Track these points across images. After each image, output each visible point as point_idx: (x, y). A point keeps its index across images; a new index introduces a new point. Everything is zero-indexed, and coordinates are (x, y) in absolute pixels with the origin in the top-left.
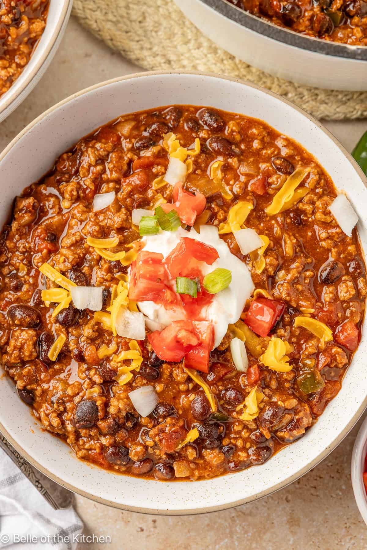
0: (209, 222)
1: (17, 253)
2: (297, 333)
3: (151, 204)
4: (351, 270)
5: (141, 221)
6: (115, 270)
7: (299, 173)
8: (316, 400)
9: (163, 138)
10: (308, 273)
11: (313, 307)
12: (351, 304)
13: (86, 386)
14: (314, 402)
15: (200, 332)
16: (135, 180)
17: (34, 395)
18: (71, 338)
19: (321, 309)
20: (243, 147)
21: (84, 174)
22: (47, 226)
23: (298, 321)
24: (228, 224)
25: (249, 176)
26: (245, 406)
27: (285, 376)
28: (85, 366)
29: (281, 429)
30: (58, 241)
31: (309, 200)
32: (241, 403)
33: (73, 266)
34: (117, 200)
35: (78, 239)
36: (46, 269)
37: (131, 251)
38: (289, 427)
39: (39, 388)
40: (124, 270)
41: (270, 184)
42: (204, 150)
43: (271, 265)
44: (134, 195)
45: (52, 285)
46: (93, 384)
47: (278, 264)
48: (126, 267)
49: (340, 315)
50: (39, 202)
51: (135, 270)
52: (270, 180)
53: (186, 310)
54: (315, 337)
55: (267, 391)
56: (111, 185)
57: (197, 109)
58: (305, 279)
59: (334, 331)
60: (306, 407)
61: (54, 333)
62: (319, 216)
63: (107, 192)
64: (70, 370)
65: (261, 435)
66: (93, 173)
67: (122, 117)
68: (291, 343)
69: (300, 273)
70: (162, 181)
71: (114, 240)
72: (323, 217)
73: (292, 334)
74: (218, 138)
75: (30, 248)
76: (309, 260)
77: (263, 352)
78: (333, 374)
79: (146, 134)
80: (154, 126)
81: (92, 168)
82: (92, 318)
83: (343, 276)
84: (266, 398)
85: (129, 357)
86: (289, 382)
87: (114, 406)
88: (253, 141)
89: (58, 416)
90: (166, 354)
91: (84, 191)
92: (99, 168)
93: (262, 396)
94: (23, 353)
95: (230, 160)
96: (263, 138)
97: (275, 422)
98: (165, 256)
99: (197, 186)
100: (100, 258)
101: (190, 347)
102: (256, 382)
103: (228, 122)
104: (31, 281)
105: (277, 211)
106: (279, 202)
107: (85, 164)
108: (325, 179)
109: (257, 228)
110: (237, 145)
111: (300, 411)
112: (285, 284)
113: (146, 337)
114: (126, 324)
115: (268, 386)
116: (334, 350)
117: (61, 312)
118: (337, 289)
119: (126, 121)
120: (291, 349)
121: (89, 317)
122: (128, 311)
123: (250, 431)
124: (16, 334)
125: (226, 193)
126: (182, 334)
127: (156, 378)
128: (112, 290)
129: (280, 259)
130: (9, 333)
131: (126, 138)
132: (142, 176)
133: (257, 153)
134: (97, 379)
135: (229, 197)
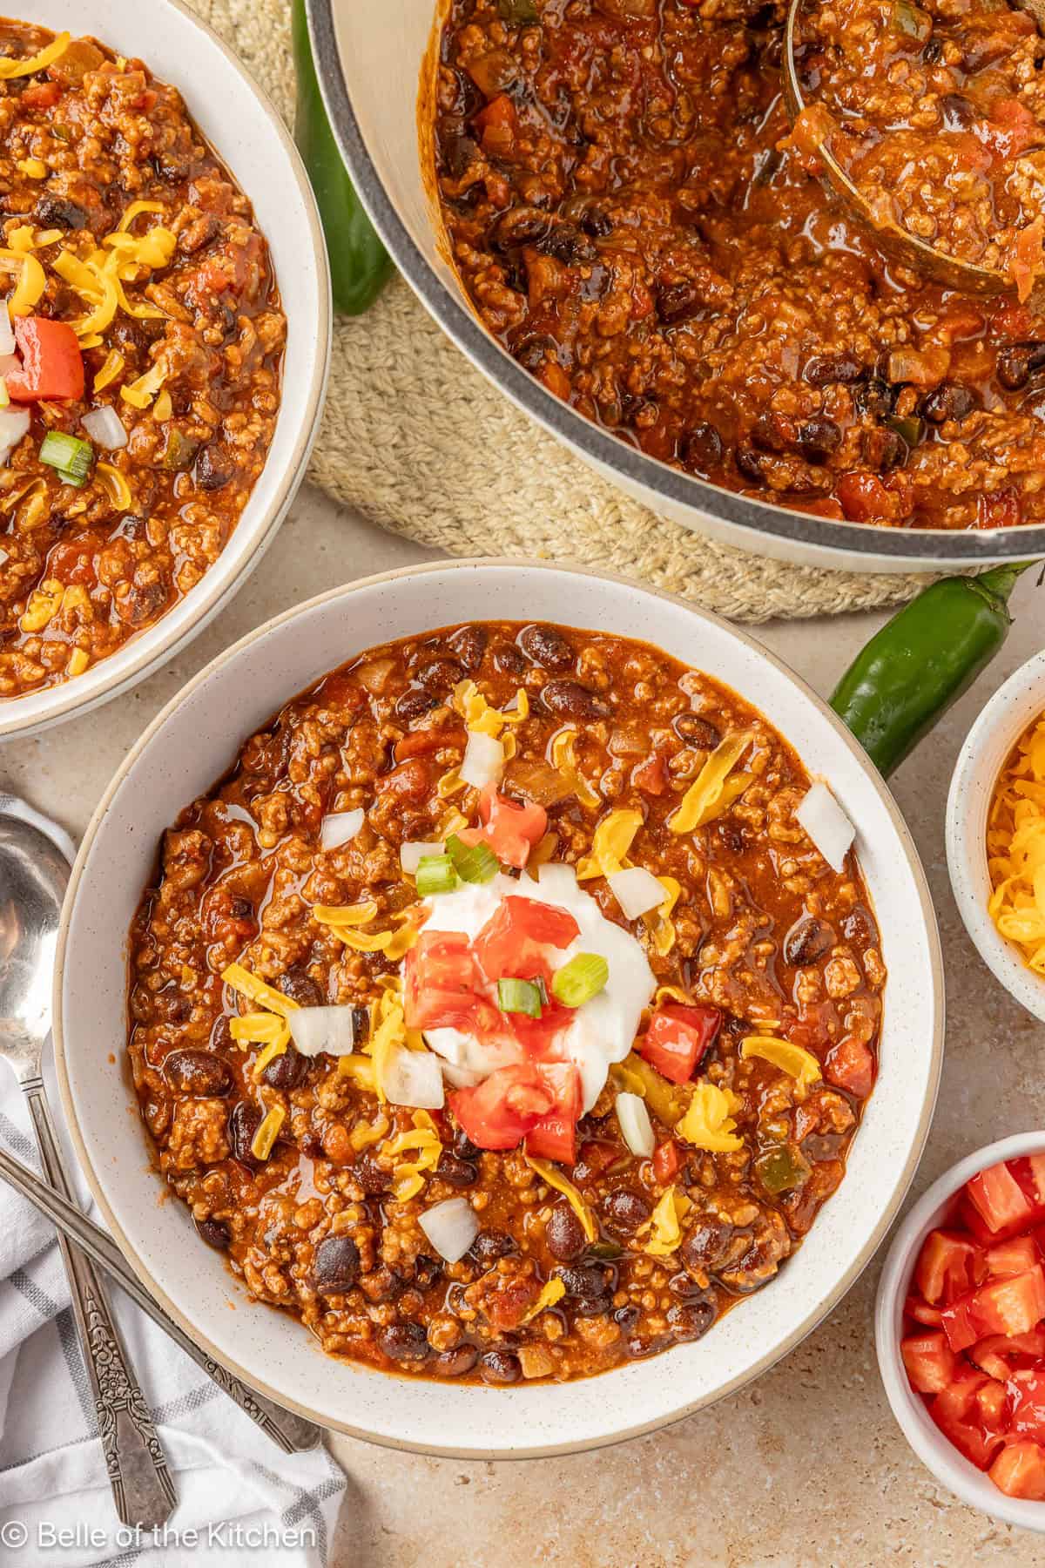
0: (558, 856)
1: (176, 945)
2: (750, 1069)
3: (438, 829)
4: (848, 934)
5: (419, 867)
6: (374, 970)
7: (731, 746)
8: (795, 1204)
9: (452, 691)
10: (763, 947)
11: (778, 1016)
12: (853, 1003)
13: (331, 1206)
14: (792, 1209)
15: (552, 1086)
16: (403, 781)
17: (229, 1230)
18: (295, 1112)
19: (794, 1017)
20: (614, 698)
21: (298, 775)
22: (232, 886)
23: (749, 1045)
24: (596, 859)
25: (631, 758)
26: (653, 1226)
27: (730, 1160)
28: (329, 1167)
29: (730, 1267)
30: (256, 916)
31: (755, 799)
32: (645, 1221)
33: (289, 967)
34: (367, 825)
35: (296, 910)
36: (235, 976)
37: (405, 927)
38: (746, 1261)
39: (238, 1217)
40: (392, 969)
41: (673, 772)
42: (535, 710)
43: (687, 937)
44: (401, 813)
45: (249, 1007)
46: (345, 1202)
47: (701, 935)
48: (397, 963)
49: (831, 1028)
50: (212, 838)
51: (414, 968)
52: (673, 764)
53: (522, 1042)
54: (786, 1075)
55: (696, 1192)
56: (355, 793)
57: (517, 627)
58: (757, 959)
59: (822, 1060)
60: (778, 1218)
61: (260, 1102)
62: (776, 830)
63: (347, 809)
64: (298, 1175)
65: (691, 1280)
66: (316, 773)
67: (368, 653)
68: (737, 1090)
69: (745, 948)
70: (455, 779)
71: (368, 907)
72: (785, 832)
73: (739, 1073)
74: (563, 684)
75: (201, 933)
76: (763, 920)
77: (683, 1115)
78: (826, 1147)
79: (417, 685)
80: (433, 669)
81: (313, 763)
82: (334, 1068)
83: (834, 947)
84: (695, 1208)
85: (415, 1145)
86: (739, 1170)
87: (391, 1246)
88: (633, 685)
89: (279, 1271)
90: (486, 1136)
91: (302, 809)
92: (328, 762)
93: (686, 1203)
94: (202, 1149)
95: (589, 728)
96: (654, 677)
97: (716, 1256)
98: (473, 936)
99: (528, 786)
100: (343, 946)
101: (534, 1118)
102: (672, 1177)
103: (582, 649)
104: (207, 999)
105: (692, 826)
106: (693, 806)
107: (299, 755)
108: (783, 754)
109: (653, 861)
110: (603, 694)
111: (766, 1228)
112: (718, 974)
113: (446, 1100)
114: (404, 1079)
115: (697, 1182)
116: (824, 1100)
117: (272, 1063)
118: (822, 975)
119: (375, 660)
120: (738, 1104)
121: (328, 1068)
122: (406, 1051)
123: (669, 1274)
124: (185, 1110)
125: (587, 794)
126: (518, 1095)
127: (471, 1182)
128: (371, 1009)
129: (704, 923)
130: (170, 1110)
131: (378, 696)
132: (415, 773)
133: (644, 711)
134: (353, 1193)
135: (593, 802)
